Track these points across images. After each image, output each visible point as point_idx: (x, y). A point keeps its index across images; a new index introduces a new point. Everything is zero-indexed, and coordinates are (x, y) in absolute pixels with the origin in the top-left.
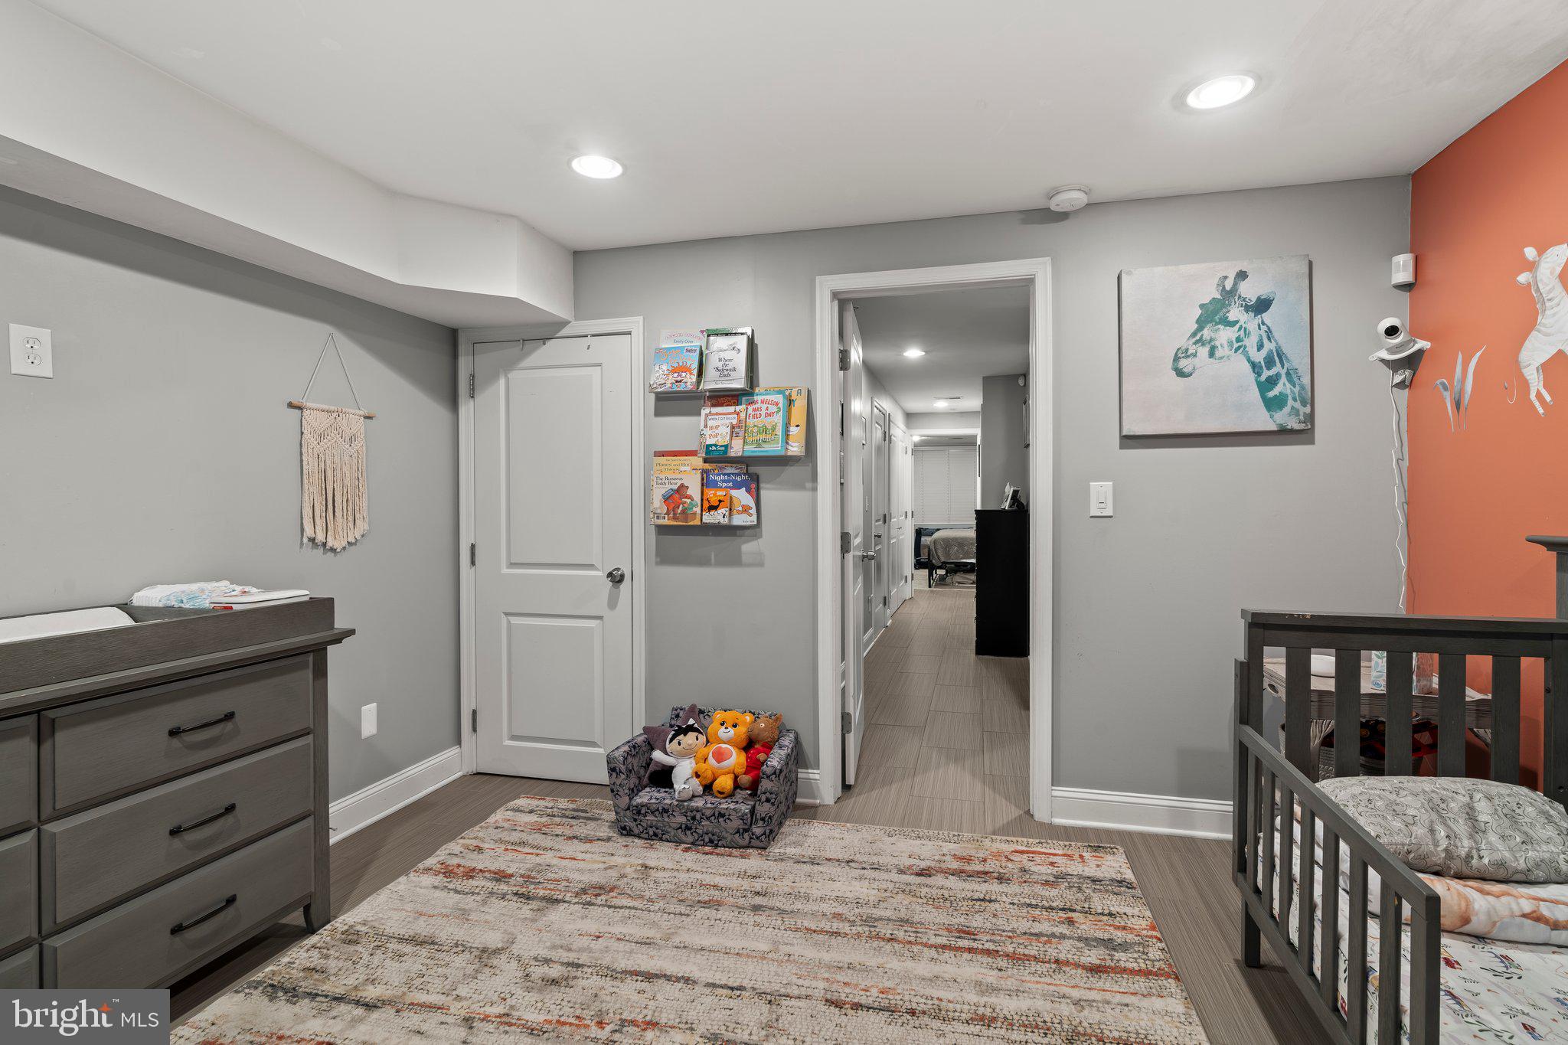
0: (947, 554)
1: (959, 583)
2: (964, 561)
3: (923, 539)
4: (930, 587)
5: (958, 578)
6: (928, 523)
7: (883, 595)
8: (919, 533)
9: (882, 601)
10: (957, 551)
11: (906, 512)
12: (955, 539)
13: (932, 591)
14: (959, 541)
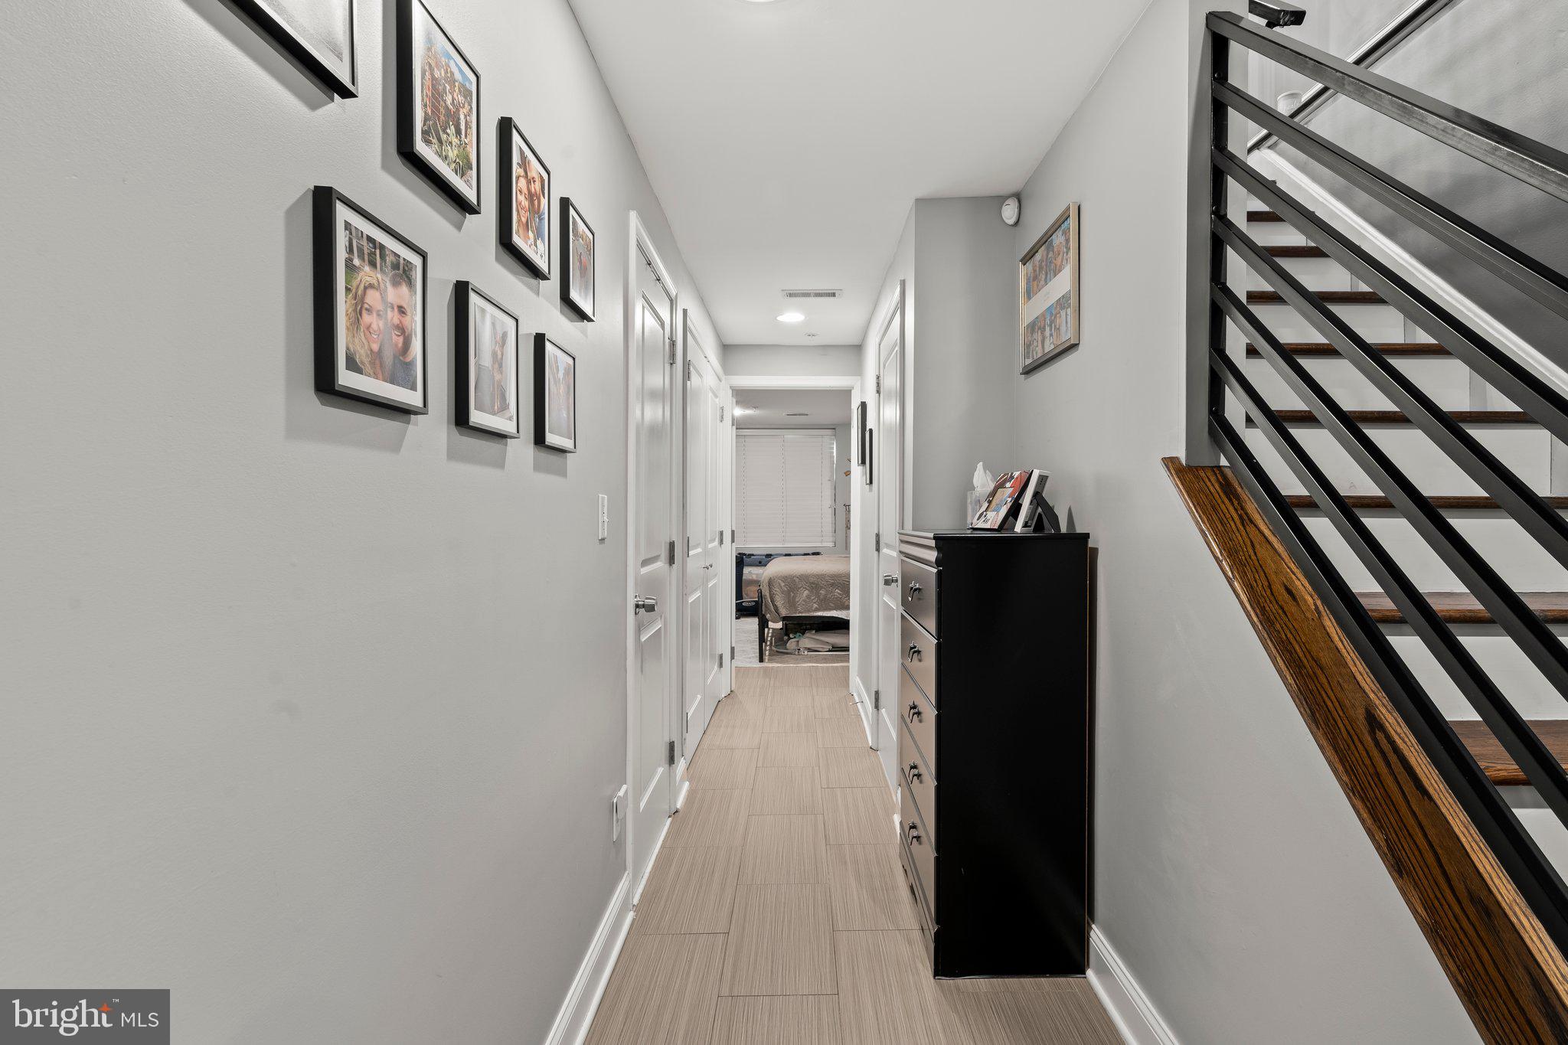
0: (791, 603)
1: (810, 650)
2: (820, 614)
3: (746, 570)
4: (761, 660)
5: (807, 641)
6: (756, 545)
7: (667, 740)
8: (741, 561)
9: (664, 753)
10: (808, 597)
11: (721, 533)
12: (804, 578)
13: (766, 669)
14: (812, 580)
